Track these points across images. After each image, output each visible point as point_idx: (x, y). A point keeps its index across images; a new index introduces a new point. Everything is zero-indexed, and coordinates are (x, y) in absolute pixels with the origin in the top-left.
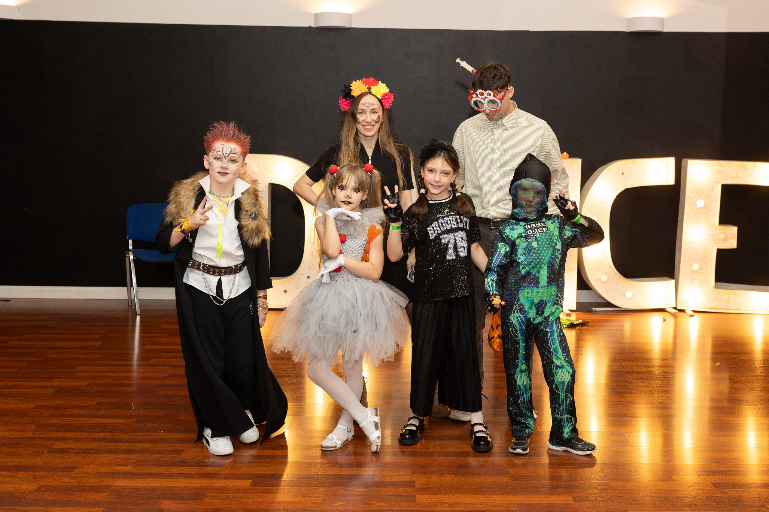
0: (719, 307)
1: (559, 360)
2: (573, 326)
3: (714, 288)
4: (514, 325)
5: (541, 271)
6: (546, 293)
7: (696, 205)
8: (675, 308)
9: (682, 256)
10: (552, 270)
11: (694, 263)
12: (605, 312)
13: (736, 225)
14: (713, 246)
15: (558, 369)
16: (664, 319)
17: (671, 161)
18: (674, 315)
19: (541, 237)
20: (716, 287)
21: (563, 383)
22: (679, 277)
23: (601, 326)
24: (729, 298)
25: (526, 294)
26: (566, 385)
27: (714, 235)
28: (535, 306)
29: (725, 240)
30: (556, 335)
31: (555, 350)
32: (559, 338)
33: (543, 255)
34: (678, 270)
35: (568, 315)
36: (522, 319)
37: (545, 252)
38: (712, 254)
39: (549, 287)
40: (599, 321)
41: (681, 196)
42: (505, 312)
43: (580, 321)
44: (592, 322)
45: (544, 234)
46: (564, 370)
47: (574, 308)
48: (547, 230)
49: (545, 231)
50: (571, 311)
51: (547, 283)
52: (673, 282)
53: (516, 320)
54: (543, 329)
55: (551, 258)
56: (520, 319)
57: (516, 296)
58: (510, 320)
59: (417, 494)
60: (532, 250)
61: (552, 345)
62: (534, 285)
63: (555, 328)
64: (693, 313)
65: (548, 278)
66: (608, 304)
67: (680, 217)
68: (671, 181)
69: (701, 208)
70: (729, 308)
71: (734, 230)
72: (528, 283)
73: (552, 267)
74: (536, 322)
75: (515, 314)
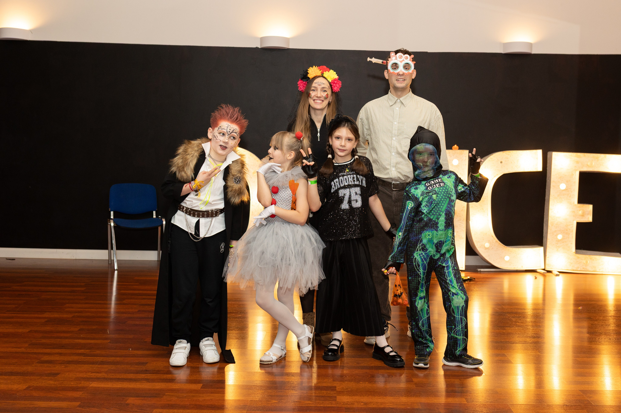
0: (579, 269)
1: (454, 288)
3: (575, 254)
4: (417, 261)
5: (440, 217)
6: (444, 235)
7: (559, 188)
8: (544, 270)
9: (549, 229)
10: (449, 216)
11: (559, 234)
12: (487, 272)
13: (591, 204)
14: (574, 221)
15: (454, 296)
16: (535, 278)
17: (539, 153)
18: (544, 275)
19: (439, 190)
21: (458, 307)
22: (546, 244)
24: (587, 262)
25: (428, 236)
26: (460, 308)
27: (574, 212)
28: (435, 246)
29: (583, 215)
30: (451, 269)
31: (451, 281)
32: (453, 271)
33: (442, 205)
34: (545, 239)
36: (424, 255)
37: (443, 203)
38: (573, 227)
39: (446, 230)
40: (483, 278)
41: (548, 180)
42: (410, 250)
43: (469, 277)
44: (478, 278)
45: (441, 188)
46: (459, 297)
47: (464, 269)
48: (444, 185)
49: (442, 186)
51: (444, 227)
52: (542, 249)
53: (419, 257)
54: (441, 265)
55: (448, 207)
56: (423, 256)
57: (419, 237)
58: (414, 256)
59: (338, 395)
60: (432, 202)
61: (448, 277)
62: (434, 229)
63: (450, 263)
64: (558, 273)
65: (445, 223)
66: (492, 266)
68: (540, 168)
69: (563, 190)
70: (586, 270)
72: (429, 227)
73: (449, 214)
74: (436, 258)
75: (418, 252)
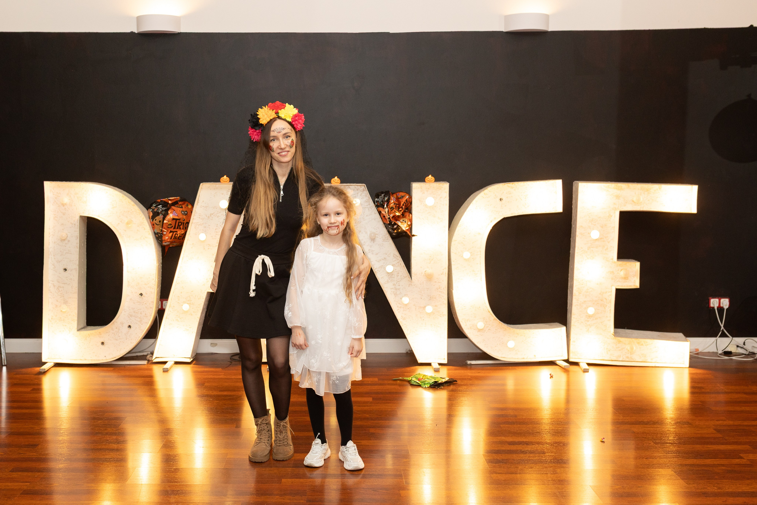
0: (621, 359)
2: (436, 385)
3: (613, 336)
7: (590, 236)
8: (567, 361)
9: (574, 297)
11: (590, 306)
12: (481, 366)
13: (638, 261)
14: (612, 286)
16: (550, 375)
17: (558, 184)
18: (565, 370)
20: (615, 334)
22: (571, 322)
23: (471, 385)
24: (632, 349)
27: (612, 272)
29: (626, 278)
34: (570, 315)
35: (437, 371)
38: (611, 295)
40: (471, 378)
41: (573, 226)
43: (447, 379)
44: (462, 379)
47: (445, 362)
50: (440, 364)
52: (564, 328)
64: (587, 367)
66: (485, 356)
67: (571, 251)
68: (558, 208)
69: (596, 239)
70: (633, 361)
71: (635, 267)
